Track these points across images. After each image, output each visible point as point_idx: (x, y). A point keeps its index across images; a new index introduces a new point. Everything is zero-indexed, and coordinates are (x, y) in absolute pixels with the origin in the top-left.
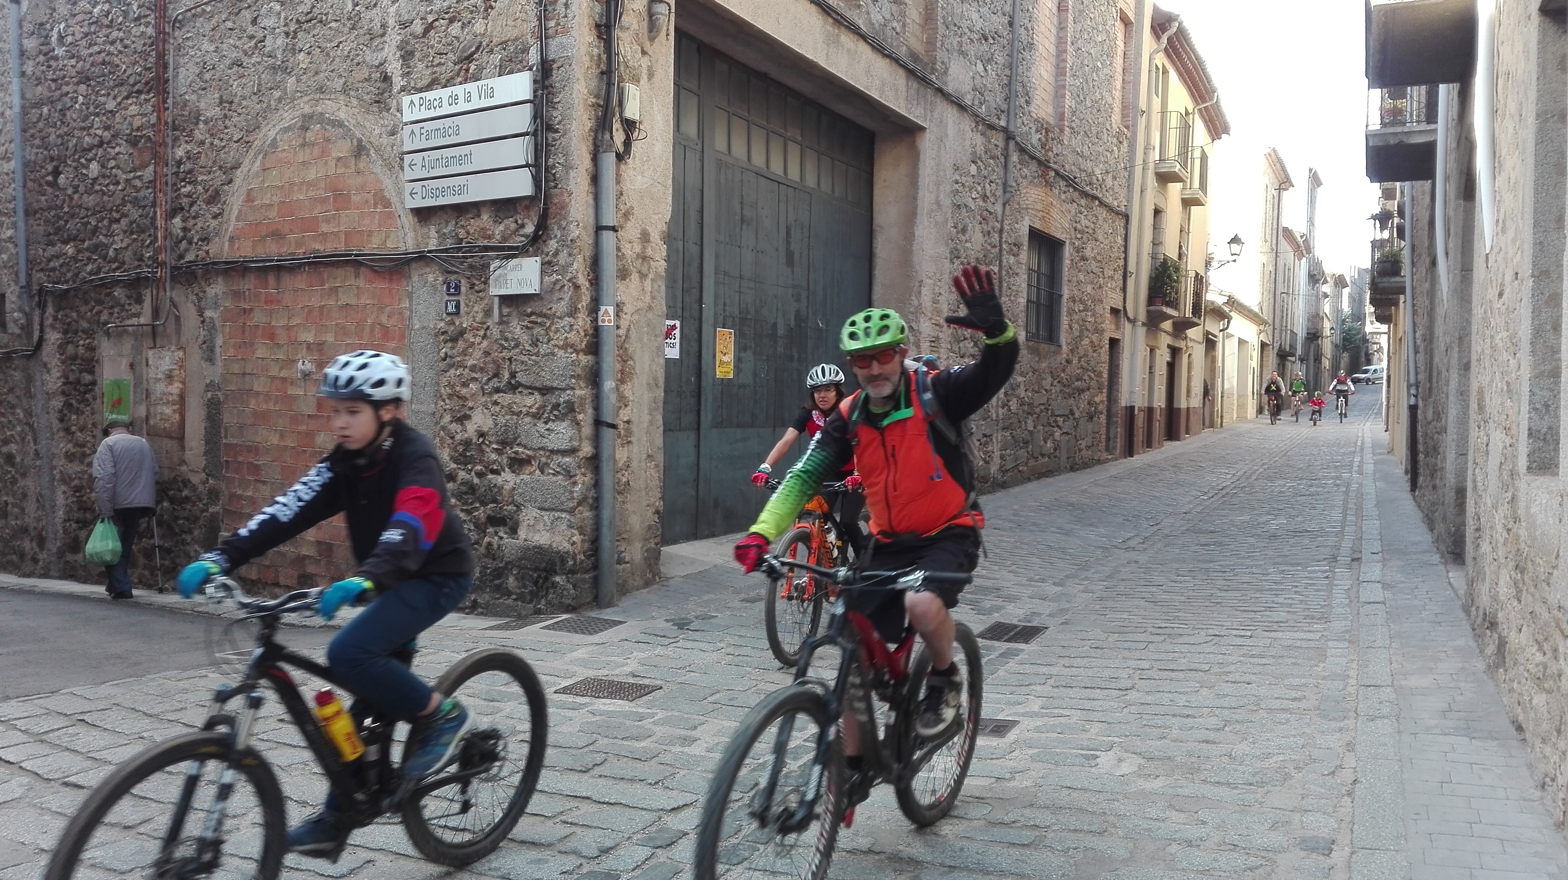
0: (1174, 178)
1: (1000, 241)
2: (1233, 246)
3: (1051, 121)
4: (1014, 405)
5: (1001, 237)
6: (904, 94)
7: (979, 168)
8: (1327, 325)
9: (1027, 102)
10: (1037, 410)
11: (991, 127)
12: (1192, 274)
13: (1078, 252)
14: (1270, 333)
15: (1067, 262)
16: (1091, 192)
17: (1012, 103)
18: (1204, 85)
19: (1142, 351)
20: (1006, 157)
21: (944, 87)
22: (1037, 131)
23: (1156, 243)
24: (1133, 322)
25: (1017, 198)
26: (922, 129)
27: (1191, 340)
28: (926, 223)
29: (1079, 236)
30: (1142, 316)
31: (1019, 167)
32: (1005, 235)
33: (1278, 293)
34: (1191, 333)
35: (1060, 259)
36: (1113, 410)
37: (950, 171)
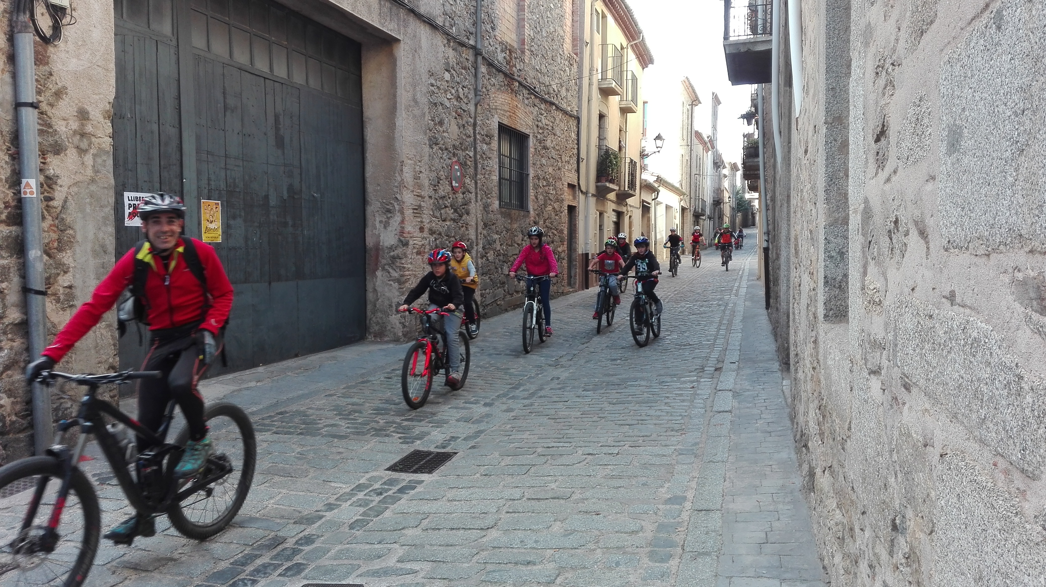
0: (614, 92)
1: (474, 133)
2: (658, 141)
3: (515, 45)
4: (491, 256)
5: (474, 130)
6: (377, 11)
7: (452, 75)
8: (726, 195)
9: (492, 28)
10: (512, 259)
11: (462, 44)
12: (628, 161)
13: (540, 143)
14: (688, 201)
15: (532, 150)
16: (549, 99)
17: (479, 27)
18: (633, 28)
19: (593, 214)
20: (476, 69)
21: (415, 9)
22: (502, 51)
23: (601, 138)
24: (586, 194)
25: (487, 101)
26: (397, 41)
27: (630, 206)
28: (404, 115)
29: (541, 131)
30: (592, 190)
31: (487, 77)
32: (478, 128)
33: (693, 174)
34: (630, 201)
35: (527, 147)
36: (574, 256)
37: (425, 76)
